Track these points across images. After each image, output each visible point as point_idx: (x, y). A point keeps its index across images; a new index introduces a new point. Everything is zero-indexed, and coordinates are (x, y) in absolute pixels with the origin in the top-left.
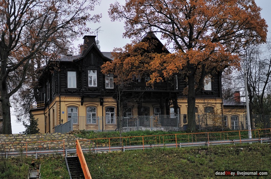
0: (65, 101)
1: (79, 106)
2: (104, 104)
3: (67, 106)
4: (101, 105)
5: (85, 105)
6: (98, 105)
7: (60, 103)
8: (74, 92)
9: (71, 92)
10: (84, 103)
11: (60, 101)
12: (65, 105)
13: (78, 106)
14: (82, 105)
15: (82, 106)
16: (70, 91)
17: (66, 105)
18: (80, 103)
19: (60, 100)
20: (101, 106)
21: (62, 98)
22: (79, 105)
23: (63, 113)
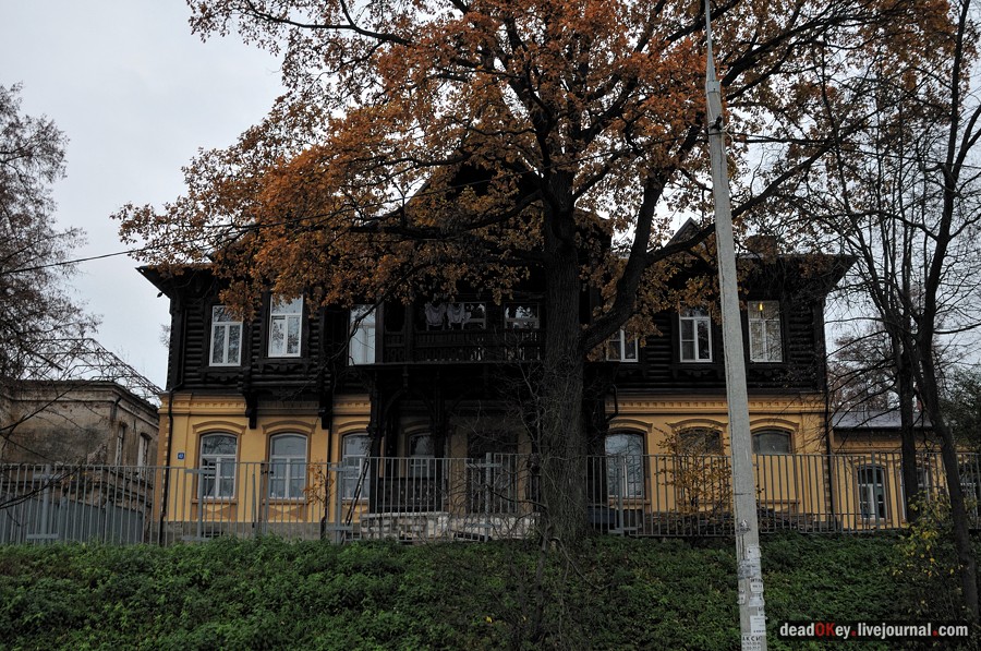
0: (190, 415)
1: (244, 433)
2: (339, 421)
3: (198, 430)
4: (324, 427)
5: (265, 427)
6: (314, 427)
7: (172, 420)
8: (230, 381)
9: (217, 381)
10: (263, 422)
11: (171, 415)
12: (191, 429)
13: (240, 431)
14: (253, 426)
15: (254, 431)
16: (216, 375)
17: (195, 427)
18: (245, 422)
19: (170, 408)
20: (326, 432)
21: (183, 402)
22: (243, 428)
23: (182, 456)
